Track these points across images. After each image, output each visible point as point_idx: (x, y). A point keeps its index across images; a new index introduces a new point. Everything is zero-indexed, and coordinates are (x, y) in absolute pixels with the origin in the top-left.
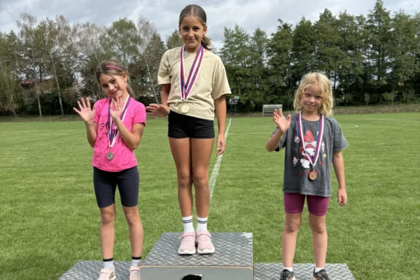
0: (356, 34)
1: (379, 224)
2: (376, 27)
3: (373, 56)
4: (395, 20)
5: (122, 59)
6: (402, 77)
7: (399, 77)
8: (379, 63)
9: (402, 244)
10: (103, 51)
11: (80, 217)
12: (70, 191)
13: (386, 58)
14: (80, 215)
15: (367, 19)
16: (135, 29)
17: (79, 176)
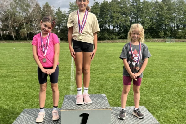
0: (127, 8)
1: (148, 89)
2: (135, 5)
3: (133, 18)
4: (143, 3)
5: (21, 14)
8: (136, 21)
9: (159, 97)
10: (12, 10)
11: (13, 89)
12: (5, 76)
13: (139, 19)
14: (13, 88)
15: (131, 2)
16: (28, 1)
17: (8, 70)
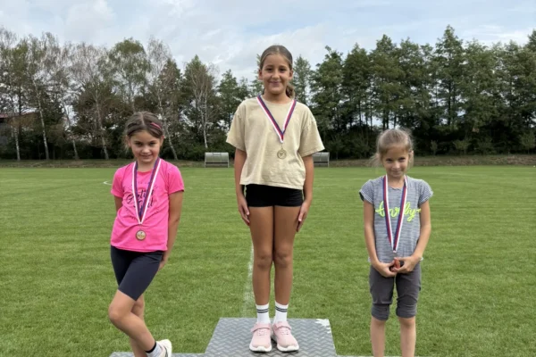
0: (421, 67)
2: (446, 59)
3: (441, 95)
4: (468, 51)
5: (127, 89)
6: (477, 121)
7: (473, 121)
8: (449, 103)
10: (102, 79)
13: (458, 97)
15: (435, 49)
16: (144, 53)
